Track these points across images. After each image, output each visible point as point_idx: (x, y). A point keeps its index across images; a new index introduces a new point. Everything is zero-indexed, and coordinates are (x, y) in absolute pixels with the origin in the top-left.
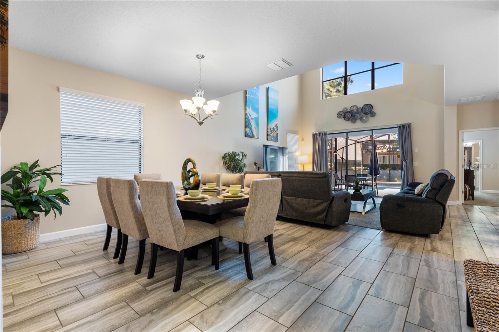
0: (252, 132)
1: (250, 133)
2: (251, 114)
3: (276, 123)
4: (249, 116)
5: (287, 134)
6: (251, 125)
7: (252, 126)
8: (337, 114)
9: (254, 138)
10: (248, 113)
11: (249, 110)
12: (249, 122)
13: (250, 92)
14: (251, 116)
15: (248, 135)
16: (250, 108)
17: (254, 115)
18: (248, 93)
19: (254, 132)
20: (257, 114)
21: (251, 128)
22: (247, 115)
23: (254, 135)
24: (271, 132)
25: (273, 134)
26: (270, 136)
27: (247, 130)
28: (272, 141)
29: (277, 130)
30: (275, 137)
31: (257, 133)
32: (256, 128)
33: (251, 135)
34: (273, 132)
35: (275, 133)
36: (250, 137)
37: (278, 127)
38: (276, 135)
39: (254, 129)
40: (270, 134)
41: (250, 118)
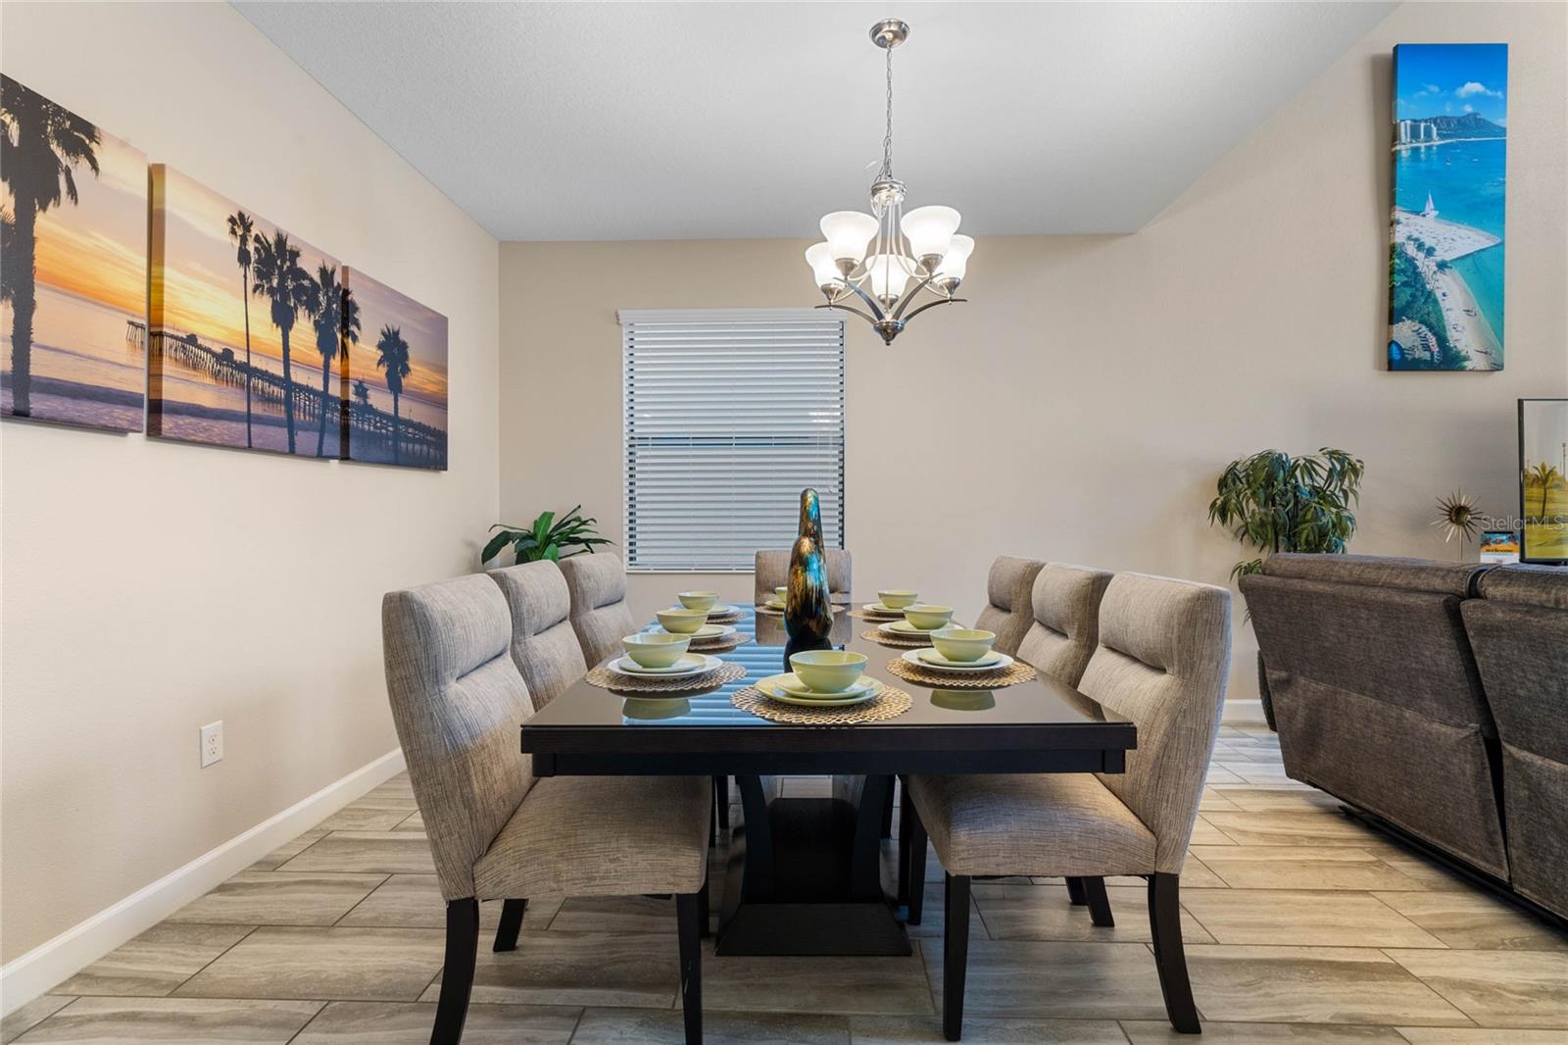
0: (1442, 341)
1: (1427, 348)
2: (1429, 243)
4: (1420, 258)
6: (1436, 301)
7: (1444, 304)
9: (1463, 369)
10: (1409, 238)
11: (1419, 219)
12: (1418, 286)
13: (1426, 121)
14: (1430, 252)
15: (1410, 357)
16: (1427, 210)
17: (1461, 240)
18: (1406, 134)
19: (1464, 337)
20: (1484, 233)
21: (1433, 320)
22: (1393, 251)
23: (1463, 353)
27: (1404, 333)
31: (1491, 335)
32: (1477, 310)
33: (1431, 355)
36: (1429, 366)
39: (1463, 320)
41: (1425, 265)
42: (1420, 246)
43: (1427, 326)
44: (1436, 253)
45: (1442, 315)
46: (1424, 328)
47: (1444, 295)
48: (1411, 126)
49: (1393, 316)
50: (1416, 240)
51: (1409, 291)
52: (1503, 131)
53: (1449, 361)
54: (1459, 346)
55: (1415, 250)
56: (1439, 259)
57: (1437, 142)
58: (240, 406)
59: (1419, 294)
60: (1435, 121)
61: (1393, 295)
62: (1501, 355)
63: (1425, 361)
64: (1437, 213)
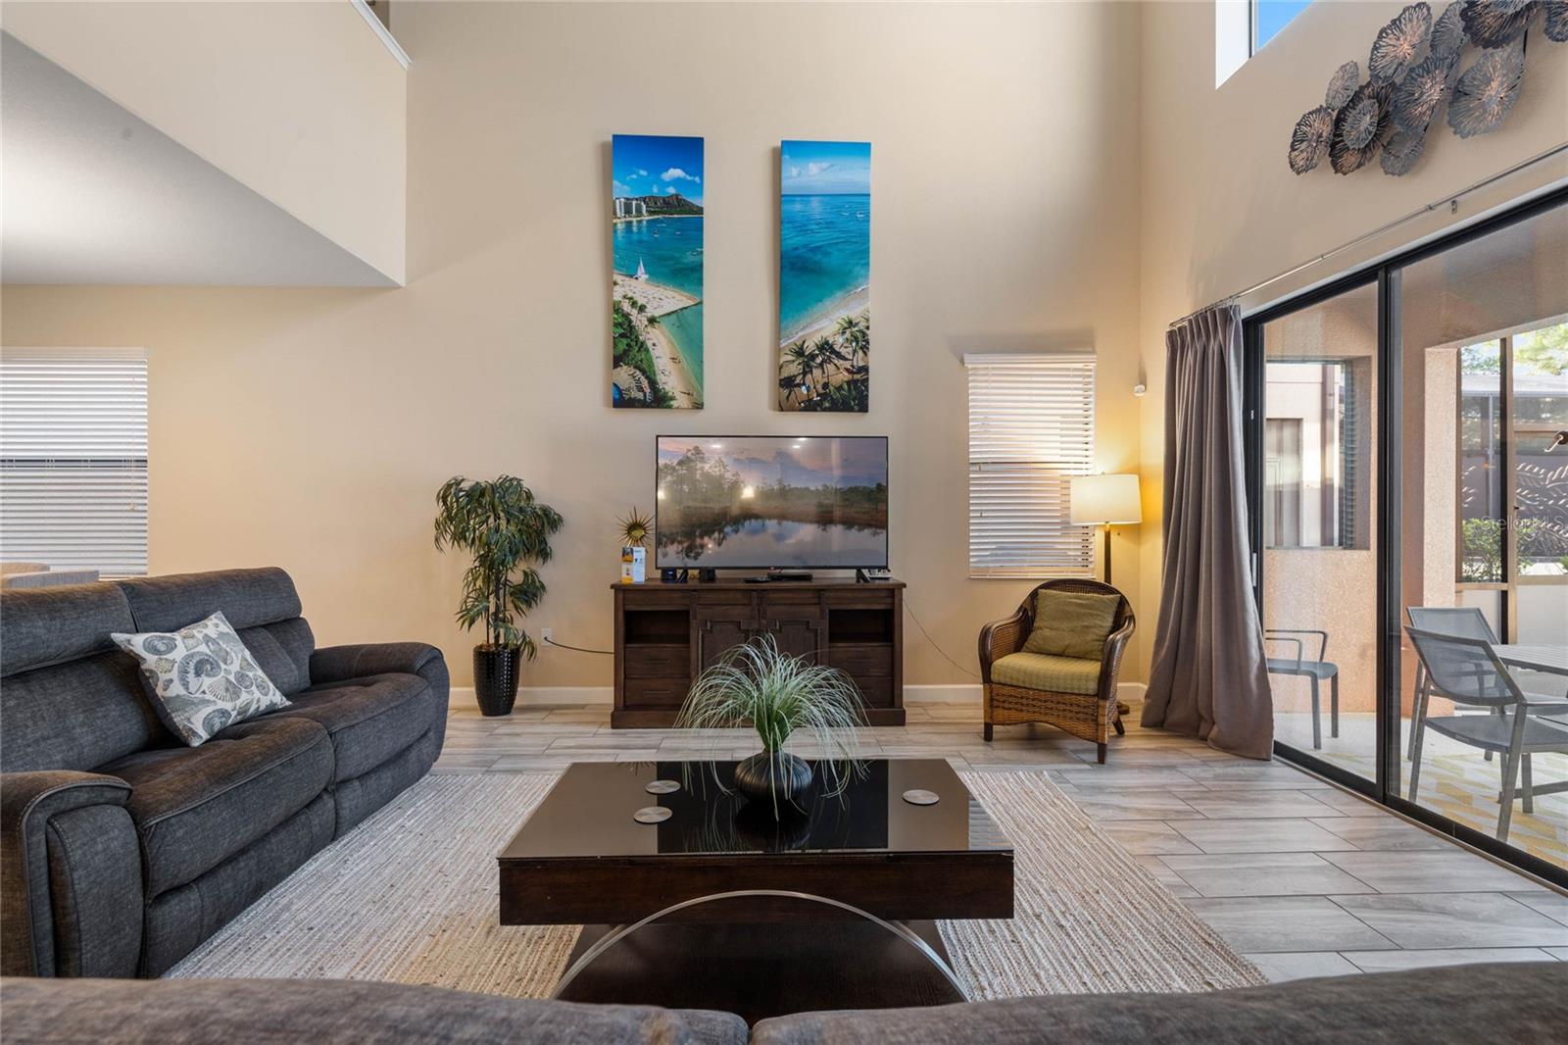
0: (653, 383)
1: (641, 389)
2: (641, 301)
3: (854, 312)
4: (635, 313)
5: (962, 362)
6: (647, 350)
7: (654, 353)
8: (1293, 149)
9: (670, 407)
10: (625, 297)
11: (632, 282)
12: (633, 337)
13: (637, 199)
14: (642, 309)
15: (627, 397)
16: (639, 273)
17: (665, 299)
18: (621, 209)
19: (671, 381)
20: (686, 294)
21: (645, 366)
22: (617, 309)
23: (670, 394)
24: (801, 367)
25: (824, 372)
26: (799, 385)
27: (625, 375)
28: (816, 410)
29: (861, 348)
30: (839, 388)
31: (693, 380)
32: (681, 357)
33: (645, 396)
34: (821, 365)
35: (838, 369)
36: (643, 404)
37: (864, 335)
38: (850, 376)
39: (669, 366)
40: (795, 376)
41: (639, 320)
42: (634, 304)
43: (640, 370)
44: (647, 310)
45: (652, 362)
46: (638, 372)
47: (654, 345)
48: (625, 204)
49: (617, 361)
50: (631, 299)
51: (625, 342)
52: (700, 211)
53: (659, 400)
54: (666, 387)
55: (630, 308)
56: (649, 315)
57: (646, 217)
59: (633, 343)
60: (644, 200)
61: (615, 345)
62: (701, 396)
63: (639, 400)
64: (647, 276)
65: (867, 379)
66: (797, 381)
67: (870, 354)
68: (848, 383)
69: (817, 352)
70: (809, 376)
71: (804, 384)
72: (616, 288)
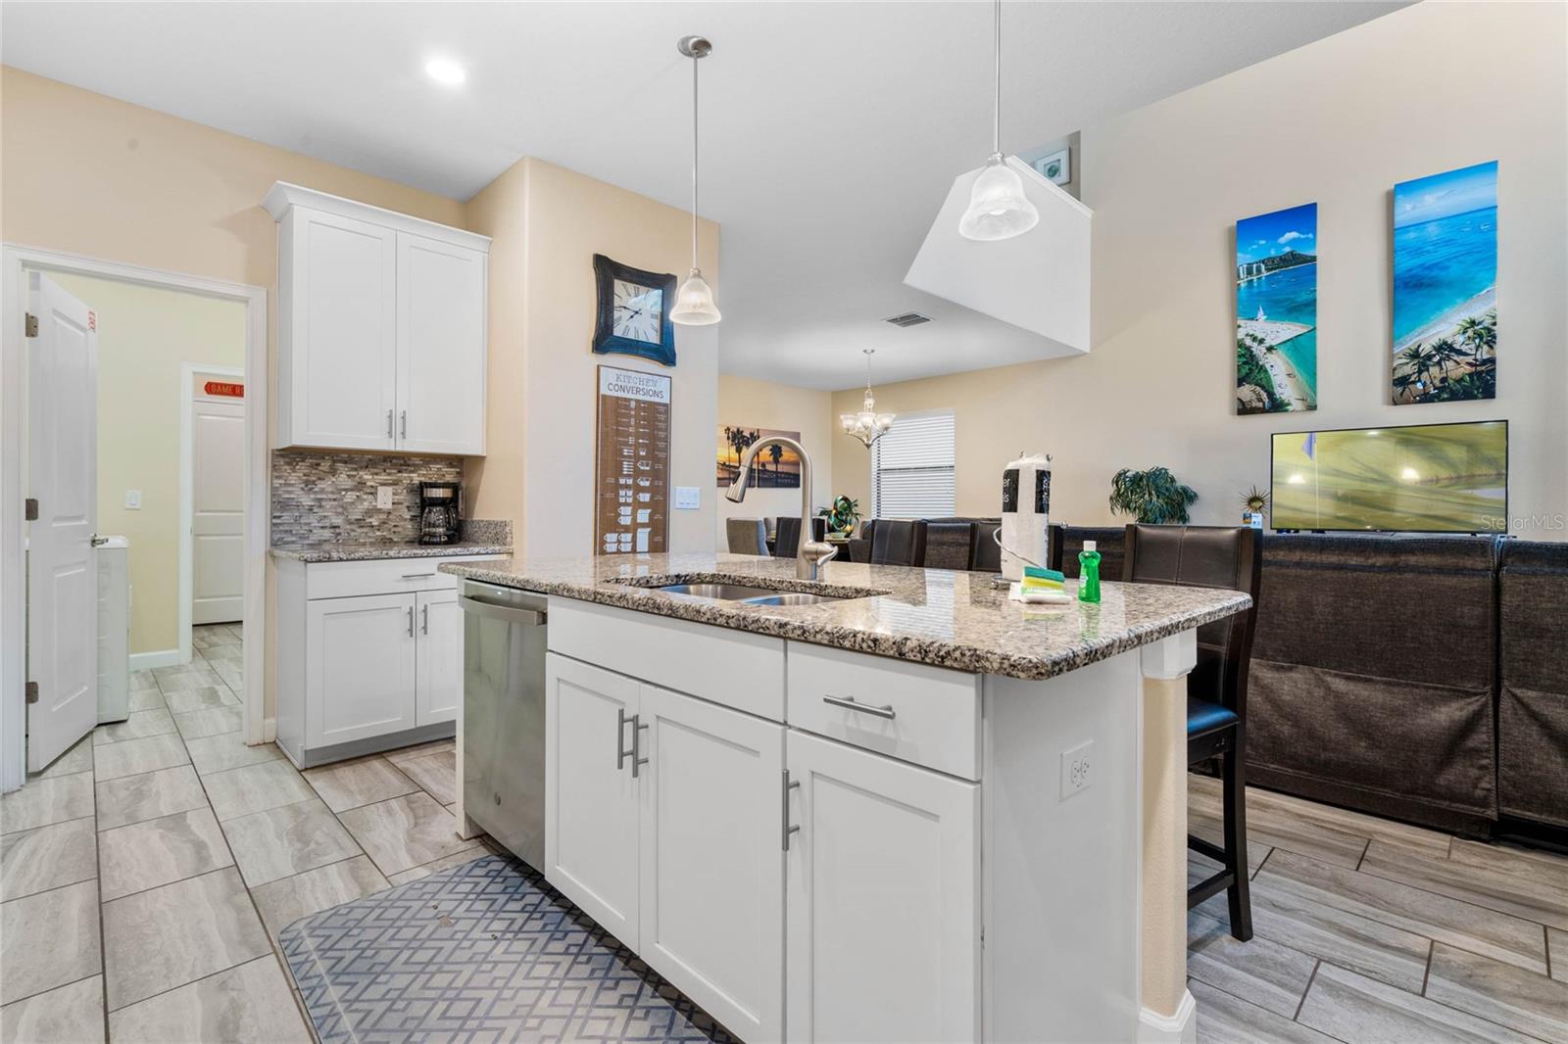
0: (1271, 395)
1: (1260, 400)
2: (1260, 336)
3: (1478, 311)
4: (1255, 346)
6: (1266, 371)
7: (1272, 372)
9: (1286, 411)
10: (1247, 335)
11: (1254, 323)
12: (1254, 363)
13: (1257, 263)
14: (1261, 341)
15: (1249, 407)
16: (1259, 316)
17: (1283, 331)
18: (1243, 273)
19: (1286, 390)
20: (1301, 324)
21: (1264, 383)
22: (1240, 344)
23: (1287, 401)
24: (1416, 367)
25: (1442, 369)
26: (1414, 382)
27: (1247, 392)
28: (1433, 401)
29: (1487, 343)
30: (1460, 380)
31: (1307, 389)
32: (1296, 373)
33: (1264, 404)
34: (1439, 363)
35: (1459, 364)
36: (1263, 411)
37: (1489, 330)
38: (1473, 369)
39: (1286, 381)
40: (1410, 376)
41: (1258, 350)
42: (1254, 339)
43: (1260, 386)
44: (1265, 342)
45: (1270, 379)
46: (1258, 388)
47: (1272, 366)
48: (1247, 268)
49: (1240, 382)
50: (1252, 335)
51: (1247, 367)
52: (1314, 259)
53: (1277, 406)
54: (1283, 397)
55: (1251, 342)
56: (1268, 345)
57: (1265, 274)
58: (727, 476)
59: (1254, 367)
60: (1263, 262)
61: (1239, 370)
62: (1315, 400)
63: (1260, 408)
64: (1265, 317)
65: (1494, 369)
66: (1412, 379)
67: (1496, 347)
68: (1471, 375)
69: (1434, 352)
70: (1425, 375)
71: (1419, 381)
72: (1241, 329)
